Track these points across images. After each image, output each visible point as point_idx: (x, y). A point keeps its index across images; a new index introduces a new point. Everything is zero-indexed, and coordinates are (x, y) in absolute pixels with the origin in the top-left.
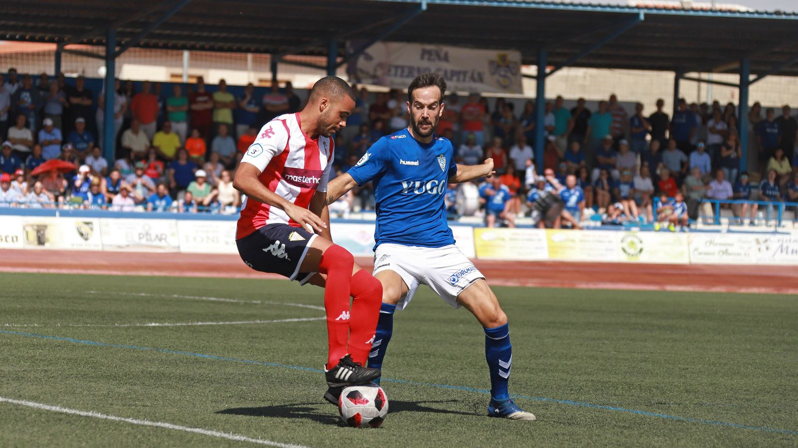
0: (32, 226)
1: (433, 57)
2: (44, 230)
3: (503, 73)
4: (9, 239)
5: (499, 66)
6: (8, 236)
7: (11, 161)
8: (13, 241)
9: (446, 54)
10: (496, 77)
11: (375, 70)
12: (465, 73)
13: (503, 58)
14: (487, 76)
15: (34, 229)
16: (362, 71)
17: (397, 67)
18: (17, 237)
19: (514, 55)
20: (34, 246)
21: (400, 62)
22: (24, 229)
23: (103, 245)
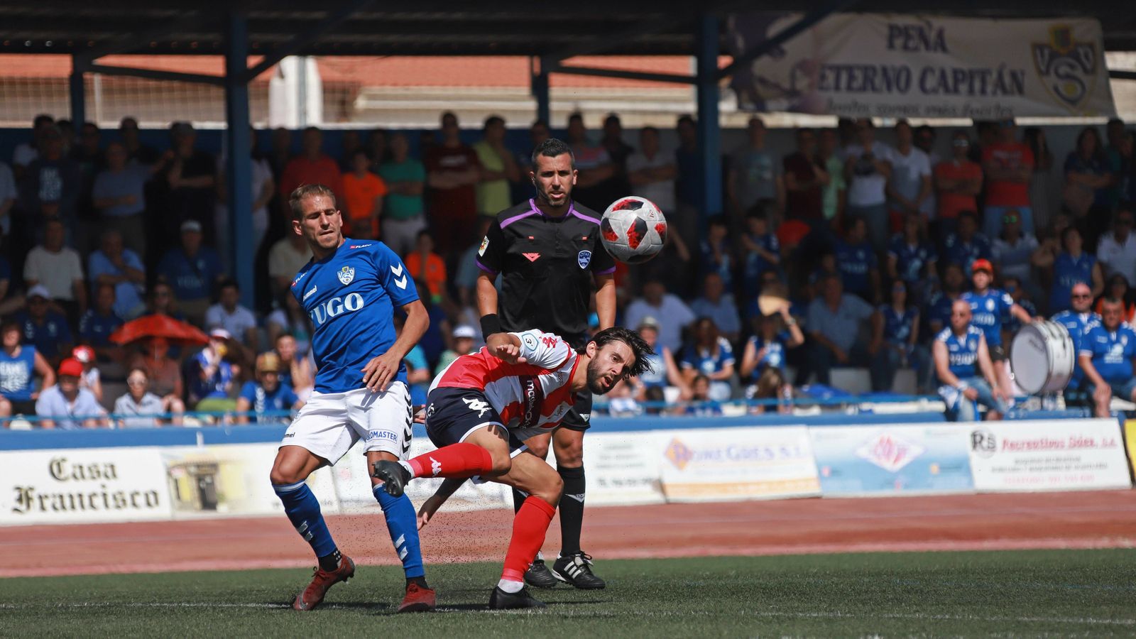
0: (185, 466)
1: (911, 44)
2: (211, 475)
3: (1064, 70)
4: (140, 500)
5: (1053, 56)
6: (137, 493)
7: (48, 330)
8: (149, 504)
9: (940, 34)
10: (1052, 79)
11: (793, 77)
12: (984, 74)
13: (1063, 35)
14: (1031, 80)
15: (190, 474)
16: (763, 81)
17: (838, 69)
18: (155, 494)
19: (1085, 29)
20: (196, 514)
21: (840, 60)
22: (169, 474)
23: (341, 501)
